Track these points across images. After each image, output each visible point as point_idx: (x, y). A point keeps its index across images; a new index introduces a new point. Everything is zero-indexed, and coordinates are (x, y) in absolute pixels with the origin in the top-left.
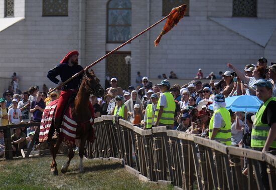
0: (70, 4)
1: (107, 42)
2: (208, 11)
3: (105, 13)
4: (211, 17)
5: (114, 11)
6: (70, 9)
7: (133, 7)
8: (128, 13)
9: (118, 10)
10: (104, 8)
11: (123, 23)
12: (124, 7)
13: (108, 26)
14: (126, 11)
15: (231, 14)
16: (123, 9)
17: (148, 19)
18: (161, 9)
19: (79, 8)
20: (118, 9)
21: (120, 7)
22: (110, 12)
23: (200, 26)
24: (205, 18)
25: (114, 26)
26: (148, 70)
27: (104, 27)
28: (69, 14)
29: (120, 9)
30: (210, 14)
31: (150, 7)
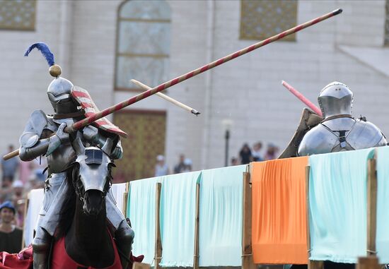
0: (40, 6)
1: (116, 89)
2: (336, 33)
3: (113, 28)
4: (344, 44)
5: (133, 25)
6: (40, 16)
7: (175, 17)
8: (162, 30)
9: (141, 24)
10: (112, 16)
11: (151, 50)
12: (156, 17)
13: (118, 55)
14: (158, 26)
15: (380, 40)
16: (153, 21)
17: (209, 43)
18: (236, 24)
19: (59, 15)
20: (139, 20)
21: (146, 17)
22: (124, 25)
23: (318, 62)
24: (330, 47)
25: (130, 55)
26: (204, 150)
27: (111, 57)
28: (38, 26)
29: (146, 21)
30: (340, 38)
31: (214, 20)
